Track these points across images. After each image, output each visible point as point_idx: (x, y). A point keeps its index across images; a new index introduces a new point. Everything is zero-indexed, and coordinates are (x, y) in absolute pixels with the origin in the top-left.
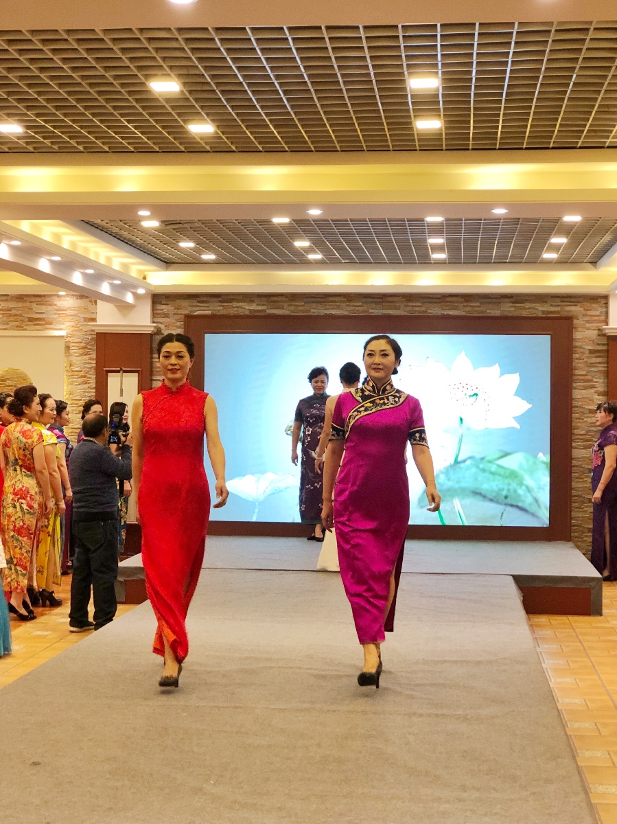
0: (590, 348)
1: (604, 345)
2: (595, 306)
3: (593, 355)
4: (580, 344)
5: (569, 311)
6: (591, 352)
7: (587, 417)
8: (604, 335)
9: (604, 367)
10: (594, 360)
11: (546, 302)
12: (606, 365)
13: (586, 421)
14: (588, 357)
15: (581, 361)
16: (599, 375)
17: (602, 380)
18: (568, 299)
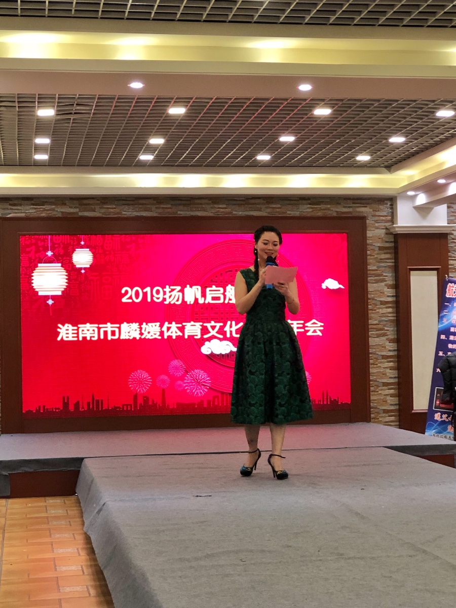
0: (379, 245)
1: (391, 242)
2: (381, 207)
3: (382, 252)
4: (371, 241)
5: (360, 212)
6: (380, 248)
7: (379, 308)
8: (391, 234)
9: (392, 262)
10: (383, 256)
11: (340, 204)
12: (393, 261)
13: (378, 312)
14: (378, 254)
15: (372, 257)
16: (388, 269)
17: (390, 275)
18: (359, 201)
